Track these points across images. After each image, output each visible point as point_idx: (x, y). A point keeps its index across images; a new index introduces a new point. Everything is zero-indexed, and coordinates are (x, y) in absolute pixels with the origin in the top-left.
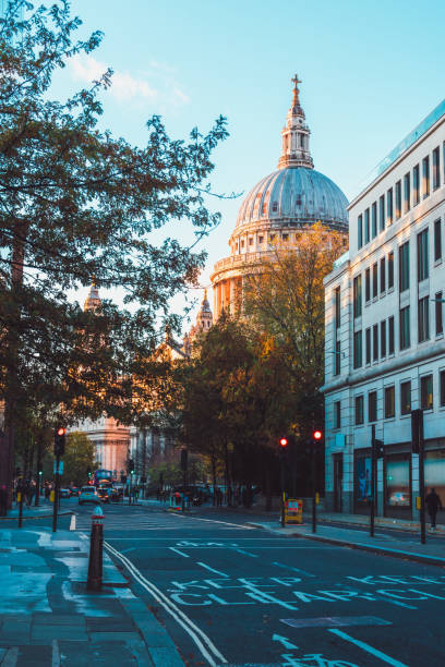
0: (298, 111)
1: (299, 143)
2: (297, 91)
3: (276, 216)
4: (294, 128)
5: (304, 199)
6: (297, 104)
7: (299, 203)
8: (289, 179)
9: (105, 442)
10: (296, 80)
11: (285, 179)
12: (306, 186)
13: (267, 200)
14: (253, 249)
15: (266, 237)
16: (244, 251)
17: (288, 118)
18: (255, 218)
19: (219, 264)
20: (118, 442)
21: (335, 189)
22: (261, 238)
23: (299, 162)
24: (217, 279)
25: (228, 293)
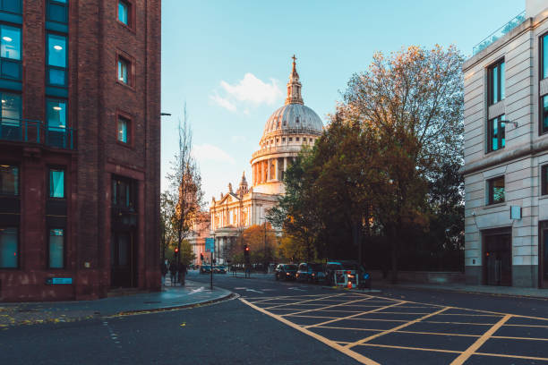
0: (295, 74)
1: (296, 91)
2: (295, 64)
3: (285, 128)
4: (293, 83)
5: (300, 119)
6: (295, 70)
7: (298, 121)
8: (292, 108)
9: (197, 244)
10: (294, 58)
11: (290, 109)
12: (301, 113)
13: (281, 120)
14: (273, 145)
15: (280, 139)
16: (268, 146)
17: (290, 78)
18: (274, 129)
19: (255, 154)
20: (203, 244)
21: (316, 115)
22: (278, 140)
23: (296, 100)
24: (254, 162)
25: (260, 168)
